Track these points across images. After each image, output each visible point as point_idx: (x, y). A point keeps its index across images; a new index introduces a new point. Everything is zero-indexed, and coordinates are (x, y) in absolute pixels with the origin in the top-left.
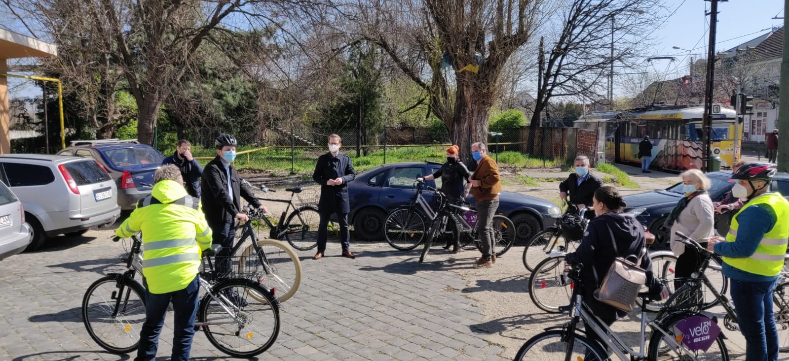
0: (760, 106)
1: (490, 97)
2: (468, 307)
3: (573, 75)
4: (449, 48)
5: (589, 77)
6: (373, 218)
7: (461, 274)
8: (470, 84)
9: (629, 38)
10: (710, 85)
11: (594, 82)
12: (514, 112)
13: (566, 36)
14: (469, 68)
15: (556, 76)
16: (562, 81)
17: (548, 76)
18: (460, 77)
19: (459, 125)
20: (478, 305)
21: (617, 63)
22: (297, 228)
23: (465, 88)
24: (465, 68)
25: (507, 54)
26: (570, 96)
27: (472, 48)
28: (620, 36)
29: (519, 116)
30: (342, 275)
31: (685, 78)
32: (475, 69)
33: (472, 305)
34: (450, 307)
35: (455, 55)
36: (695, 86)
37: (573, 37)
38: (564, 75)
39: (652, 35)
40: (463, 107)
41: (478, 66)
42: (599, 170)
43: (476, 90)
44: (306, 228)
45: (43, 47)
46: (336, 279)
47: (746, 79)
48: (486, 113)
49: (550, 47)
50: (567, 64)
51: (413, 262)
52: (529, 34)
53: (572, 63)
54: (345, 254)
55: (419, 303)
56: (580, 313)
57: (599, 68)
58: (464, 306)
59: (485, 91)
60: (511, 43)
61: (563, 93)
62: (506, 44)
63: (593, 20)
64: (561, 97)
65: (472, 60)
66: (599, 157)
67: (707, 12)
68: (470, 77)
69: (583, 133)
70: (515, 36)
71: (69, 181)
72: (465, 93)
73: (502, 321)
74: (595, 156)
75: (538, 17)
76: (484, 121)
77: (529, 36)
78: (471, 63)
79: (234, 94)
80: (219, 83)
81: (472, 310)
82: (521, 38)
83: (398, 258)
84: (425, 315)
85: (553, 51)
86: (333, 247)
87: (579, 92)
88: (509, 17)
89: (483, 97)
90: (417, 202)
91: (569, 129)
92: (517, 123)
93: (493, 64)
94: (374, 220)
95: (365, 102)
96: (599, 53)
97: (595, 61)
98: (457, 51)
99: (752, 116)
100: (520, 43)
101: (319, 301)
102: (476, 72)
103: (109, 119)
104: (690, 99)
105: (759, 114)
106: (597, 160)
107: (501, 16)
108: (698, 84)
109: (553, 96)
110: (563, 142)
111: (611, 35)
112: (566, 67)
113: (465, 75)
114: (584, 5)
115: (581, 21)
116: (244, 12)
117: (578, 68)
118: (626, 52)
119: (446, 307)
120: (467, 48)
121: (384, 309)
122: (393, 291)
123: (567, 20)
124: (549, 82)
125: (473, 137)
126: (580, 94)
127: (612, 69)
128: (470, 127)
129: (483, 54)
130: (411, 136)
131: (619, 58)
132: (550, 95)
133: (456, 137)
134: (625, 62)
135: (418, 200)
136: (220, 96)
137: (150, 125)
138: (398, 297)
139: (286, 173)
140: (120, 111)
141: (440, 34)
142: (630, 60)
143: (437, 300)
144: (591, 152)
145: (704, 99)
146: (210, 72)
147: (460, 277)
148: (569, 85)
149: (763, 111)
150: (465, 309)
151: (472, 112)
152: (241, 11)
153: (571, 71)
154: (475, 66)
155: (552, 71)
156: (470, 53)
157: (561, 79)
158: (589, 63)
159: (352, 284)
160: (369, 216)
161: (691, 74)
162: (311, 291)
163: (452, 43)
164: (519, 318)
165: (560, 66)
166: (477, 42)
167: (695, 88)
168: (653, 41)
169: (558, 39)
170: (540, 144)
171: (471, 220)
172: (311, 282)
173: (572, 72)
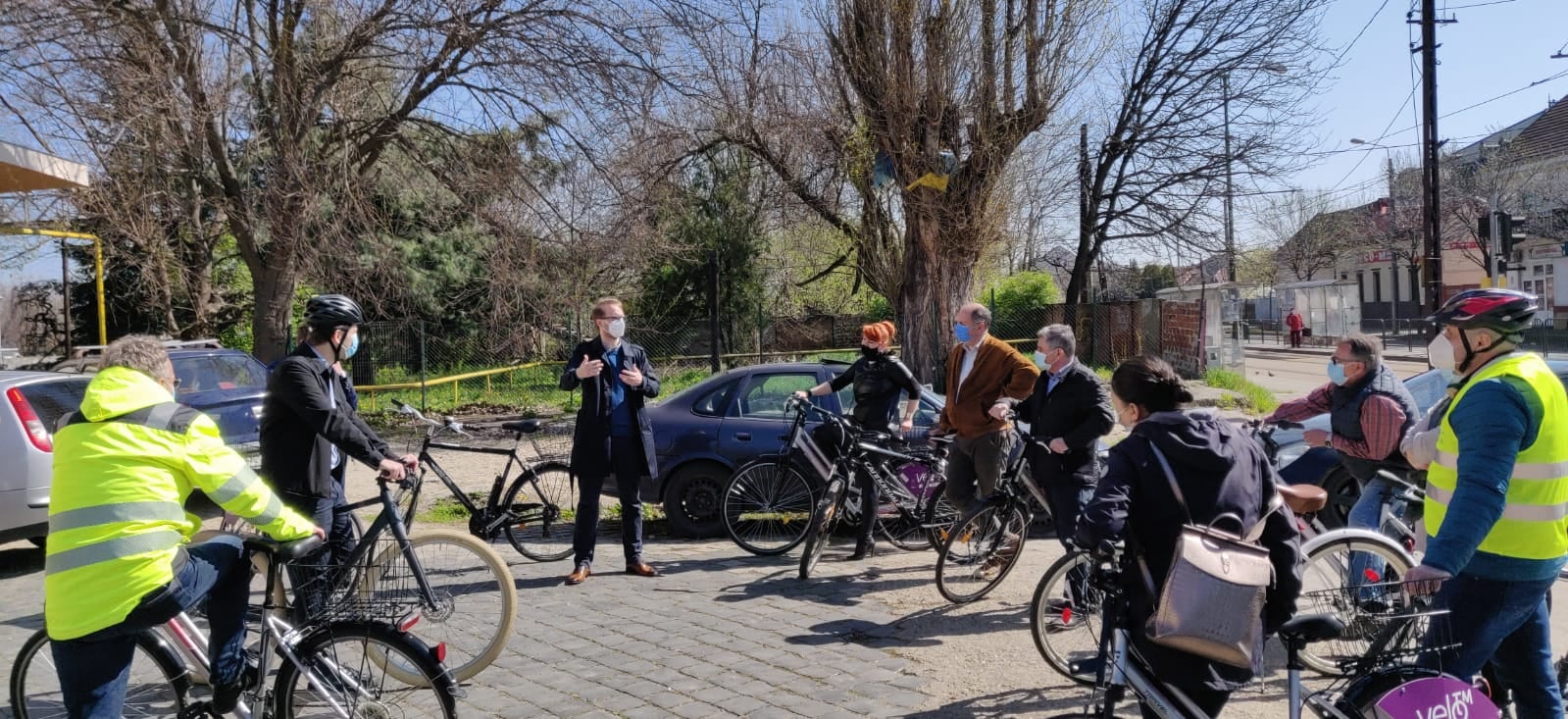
0: (1538, 252)
1: (975, 239)
2: (893, 676)
3: (1148, 195)
4: (887, 142)
5: (1180, 197)
6: (705, 487)
7: (889, 601)
8: (931, 214)
9: (1259, 113)
10: (1432, 215)
11: (1193, 207)
12: (1033, 278)
13: (1129, 118)
14: (928, 180)
15: (1112, 197)
16: (1129, 207)
17: (1097, 198)
18: (911, 199)
19: (912, 301)
20: (918, 670)
21: (1236, 165)
22: (532, 511)
23: (922, 222)
24: (920, 180)
25: (1006, 150)
26: (1144, 238)
27: (932, 142)
28: (1238, 111)
29: (1044, 284)
30: (614, 612)
31: (1379, 204)
32: (941, 183)
33: (905, 673)
34: (852, 678)
35: (899, 156)
36: (1402, 216)
37: (1144, 118)
38: (1130, 195)
39: (1305, 106)
40: (919, 262)
41: (947, 177)
42: (1210, 384)
43: (943, 224)
44: (550, 512)
45: (62, 170)
46: (599, 621)
47: (1505, 198)
48: (968, 273)
49: (1098, 137)
50: (1135, 174)
51: (786, 579)
52: (1049, 106)
53: (1146, 172)
54: (633, 567)
55: (780, 671)
56: (1125, 677)
57: (1201, 177)
58: (886, 675)
59: (961, 227)
60: (1012, 126)
61: (1129, 233)
62: (1001, 129)
63: (1184, 81)
64: (1126, 240)
65: (936, 166)
66: (1209, 356)
67: (1415, 47)
68: (930, 200)
69: (1174, 308)
70: (1021, 111)
71: (29, 422)
72: (922, 232)
73: (973, 705)
74: (1201, 355)
75: (1065, 74)
76: (965, 289)
77: (1050, 110)
78: (931, 170)
79: (461, 258)
80: (430, 237)
81: (901, 684)
82: (1033, 117)
83: (754, 572)
84: (788, 699)
85: (1104, 146)
86: (609, 553)
87: (1163, 229)
88: (1008, 77)
89: (961, 240)
90: (794, 446)
91: (1144, 303)
92: (1039, 300)
93: (978, 170)
94: (708, 493)
95: (728, 267)
96: (1197, 148)
97: (1193, 163)
98: (902, 148)
99: (1524, 273)
100: (1032, 126)
101: (545, 673)
102: (943, 188)
103: (200, 313)
104: (1394, 242)
105: (1538, 269)
106: (1205, 362)
107: (990, 72)
108: (1406, 212)
109: (1110, 238)
110: (1133, 331)
111: (1222, 109)
112: (1133, 179)
113: (920, 195)
114: (1163, 52)
115: (1159, 85)
116: (469, 87)
117: (1158, 181)
118: (1255, 143)
119: (841, 679)
120: (922, 140)
121: (692, 688)
122: (725, 646)
123: (1130, 82)
124: (1100, 210)
125: (943, 324)
126: (1165, 233)
127: (1229, 180)
128: (936, 302)
129: (957, 154)
130: (826, 332)
131: (1240, 157)
132: (1102, 238)
133: (908, 325)
134: (1254, 164)
135: (798, 442)
136: (428, 262)
137: (278, 320)
138: (731, 659)
139: (559, 410)
140: (223, 297)
141: (867, 113)
142: (1264, 159)
143: (824, 663)
144: (1190, 347)
145: (1422, 241)
146: (410, 214)
147: (887, 609)
148: (1142, 215)
149: (1544, 262)
150: (885, 682)
151: (939, 272)
152: (462, 83)
153: (1144, 187)
154: (939, 176)
155: (1104, 187)
156: (929, 150)
157: (1123, 202)
158: (1178, 168)
159: (631, 632)
160: (697, 483)
161: (1391, 193)
162: (536, 651)
163: (891, 132)
164: (1011, 699)
165: (1120, 178)
166: (943, 128)
167: (1402, 222)
168: (1308, 120)
169: (1114, 124)
170: (1089, 339)
171: (917, 484)
172: (541, 628)
173: (1147, 189)
